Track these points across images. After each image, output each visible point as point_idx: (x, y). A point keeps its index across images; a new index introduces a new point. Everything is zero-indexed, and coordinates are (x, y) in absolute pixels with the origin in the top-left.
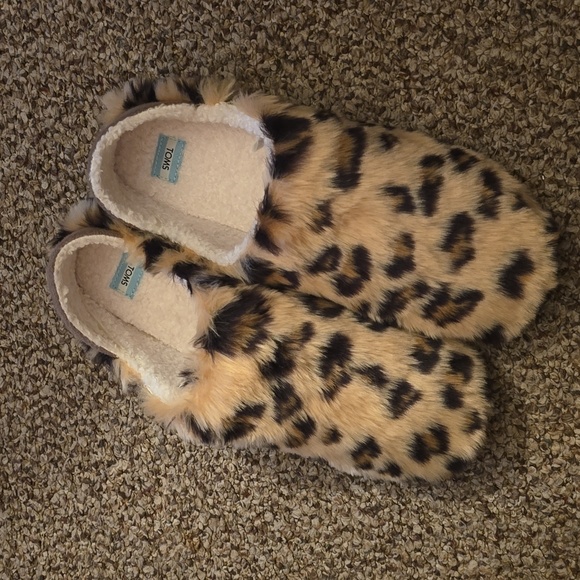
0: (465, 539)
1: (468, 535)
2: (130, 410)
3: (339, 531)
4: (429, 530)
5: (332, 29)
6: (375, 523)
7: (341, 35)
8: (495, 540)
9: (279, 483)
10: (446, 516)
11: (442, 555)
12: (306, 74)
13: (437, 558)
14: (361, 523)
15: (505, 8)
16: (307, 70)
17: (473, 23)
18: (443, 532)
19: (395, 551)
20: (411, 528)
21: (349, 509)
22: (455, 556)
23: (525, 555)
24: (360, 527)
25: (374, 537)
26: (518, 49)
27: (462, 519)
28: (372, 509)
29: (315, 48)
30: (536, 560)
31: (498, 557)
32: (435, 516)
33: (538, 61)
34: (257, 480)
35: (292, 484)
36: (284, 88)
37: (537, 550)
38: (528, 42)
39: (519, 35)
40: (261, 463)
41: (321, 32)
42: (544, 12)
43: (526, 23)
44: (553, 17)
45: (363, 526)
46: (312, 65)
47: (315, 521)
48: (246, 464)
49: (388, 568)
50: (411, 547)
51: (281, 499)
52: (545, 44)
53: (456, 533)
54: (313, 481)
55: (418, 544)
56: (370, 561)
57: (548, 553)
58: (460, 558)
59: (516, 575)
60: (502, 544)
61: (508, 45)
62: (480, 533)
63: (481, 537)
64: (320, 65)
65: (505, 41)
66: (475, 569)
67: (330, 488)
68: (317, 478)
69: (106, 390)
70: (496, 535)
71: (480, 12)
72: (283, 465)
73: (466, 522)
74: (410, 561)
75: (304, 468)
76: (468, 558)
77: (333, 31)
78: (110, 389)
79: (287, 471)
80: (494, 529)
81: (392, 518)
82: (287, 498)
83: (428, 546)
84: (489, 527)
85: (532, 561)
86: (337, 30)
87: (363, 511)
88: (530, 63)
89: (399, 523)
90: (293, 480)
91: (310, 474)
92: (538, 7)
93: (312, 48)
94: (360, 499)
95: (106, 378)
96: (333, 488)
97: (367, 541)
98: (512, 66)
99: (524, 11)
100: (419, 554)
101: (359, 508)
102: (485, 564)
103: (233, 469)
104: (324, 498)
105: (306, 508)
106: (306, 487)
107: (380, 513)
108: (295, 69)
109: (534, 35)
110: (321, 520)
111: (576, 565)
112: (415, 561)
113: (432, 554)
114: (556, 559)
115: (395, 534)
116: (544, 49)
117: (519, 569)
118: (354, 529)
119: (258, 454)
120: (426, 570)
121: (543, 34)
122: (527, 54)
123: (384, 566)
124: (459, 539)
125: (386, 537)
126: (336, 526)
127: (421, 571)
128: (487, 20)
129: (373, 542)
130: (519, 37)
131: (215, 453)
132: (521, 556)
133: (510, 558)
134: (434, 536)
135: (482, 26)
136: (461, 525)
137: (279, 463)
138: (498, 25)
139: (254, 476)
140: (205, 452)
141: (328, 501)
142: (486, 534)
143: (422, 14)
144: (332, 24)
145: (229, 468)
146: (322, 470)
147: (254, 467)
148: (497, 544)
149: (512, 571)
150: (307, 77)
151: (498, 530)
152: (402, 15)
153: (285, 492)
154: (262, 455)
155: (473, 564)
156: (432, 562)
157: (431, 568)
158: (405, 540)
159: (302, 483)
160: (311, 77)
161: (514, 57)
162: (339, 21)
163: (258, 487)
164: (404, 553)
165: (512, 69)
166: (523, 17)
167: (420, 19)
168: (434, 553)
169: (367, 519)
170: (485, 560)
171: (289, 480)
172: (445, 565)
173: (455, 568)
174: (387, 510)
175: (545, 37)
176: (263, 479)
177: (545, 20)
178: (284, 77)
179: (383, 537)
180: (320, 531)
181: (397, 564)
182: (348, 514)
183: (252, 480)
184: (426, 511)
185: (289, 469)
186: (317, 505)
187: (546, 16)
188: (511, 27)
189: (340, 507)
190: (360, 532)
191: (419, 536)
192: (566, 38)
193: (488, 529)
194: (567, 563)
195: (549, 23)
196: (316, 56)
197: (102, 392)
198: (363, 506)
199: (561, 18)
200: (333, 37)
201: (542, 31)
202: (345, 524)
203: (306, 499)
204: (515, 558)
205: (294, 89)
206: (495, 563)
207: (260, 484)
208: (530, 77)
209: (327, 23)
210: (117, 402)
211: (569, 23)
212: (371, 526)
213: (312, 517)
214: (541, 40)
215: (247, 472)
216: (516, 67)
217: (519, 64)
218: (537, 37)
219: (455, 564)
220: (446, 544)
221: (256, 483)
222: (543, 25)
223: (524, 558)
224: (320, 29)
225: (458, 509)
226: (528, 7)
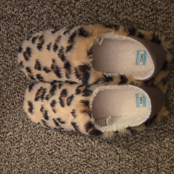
0: (110, 160)
1: (111, 159)
2: (13, 117)
3: (74, 156)
4: (100, 157)
5: (76, 6)
6: (84, 154)
7: (79, 8)
8: (119, 161)
9: (57, 141)
10: (105, 153)
11: (103, 164)
12: (68, 19)
13: (102, 165)
14: (80, 154)
15: (129, 3)
16: (68, 18)
17: (119, 7)
18: (104, 158)
19: (90, 162)
20: (95, 156)
21: (77, 150)
22: (107, 165)
23: (127, 165)
24: (80, 155)
25: (84, 158)
26: (132, 16)
27: (109, 154)
28: (84, 150)
29: (71, 11)
30: (130, 167)
31: (119, 166)
32: (102, 153)
33: (138, 20)
34: (51, 140)
35: (61, 142)
36: (61, 23)
37: (130, 164)
38: (135, 14)
39: (133, 12)
40: (52, 135)
41: (73, 7)
42: (140, 5)
43: (135, 8)
44: (143, 7)
45: (81, 155)
46: (70, 17)
47: (67, 153)
48: (47, 135)
49: (88, 167)
50: (94, 162)
51: (57, 146)
52: (140, 15)
53: (108, 158)
54: (67, 141)
55: (96, 161)
56: (83, 165)
57: (134, 165)
58: (108, 165)
59: (124, 171)
60: (121, 162)
61: (129, 15)
62: (115, 158)
63: (115, 160)
64: (72, 17)
65: (128, 13)
66: (112, 169)
67: (72, 143)
68: (68, 140)
69: (6, 111)
70: (119, 160)
71: (121, 4)
72: (58, 136)
73: (110, 155)
74: (94, 165)
75: (64, 137)
76: (111, 165)
77: (76, 7)
79: (59, 138)
80: (118, 158)
81: (89, 153)
82: (59, 146)
83: (99, 161)
84: (117, 157)
85: (129, 167)
86: (78, 6)
87: (81, 151)
88: (135, 21)
89: (91, 155)
90: (61, 141)
91: (66, 139)
92: (139, 4)
93: (70, 11)
94: (80, 147)
95: (6, 107)
96: (73, 143)
97: (82, 159)
98: (130, 21)
99: (134, 5)
100: (97, 163)
101: (80, 150)
102: (115, 167)
103: (44, 136)
104: (70, 146)
105: (64, 149)
106: (65, 143)
107: (86, 151)
108: (65, 17)
109: (137, 12)
110: (69, 152)
111: (141, 169)
112: (96, 166)
113: (100, 164)
114: (136, 167)
115: (90, 157)
116: (140, 17)
117: (125, 170)
118: (78, 156)
119: (51, 132)
120: (99, 168)
121: (140, 12)
122: (135, 18)
123: (86, 166)
124: (108, 160)
125: (87, 158)
126: (73, 154)
127: (97, 168)
128: (123, 7)
129: (84, 160)
130: (133, 13)
131: (38, 131)
132: (126, 166)
133: (123, 166)
134: (101, 159)
135: (122, 8)
136: (109, 156)
137: (57, 135)
138: (126, 8)
139: (49, 139)
140: (35, 131)
141: (71, 147)
142: (116, 159)
143: (104, 3)
144: (76, 4)
145: (42, 136)
146: (69, 138)
147: (50, 136)
148: (119, 162)
149: (123, 170)
150: (68, 20)
151: (120, 158)
152: (97, 3)
153: (59, 144)
154: (52, 133)
155: (112, 167)
156: (100, 166)
157: (100, 168)
158: (93, 159)
159: (64, 141)
160: (69, 20)
161: (131, 18)
162: (78, 4)
163: (51, 142)
164: (92, 163)
165: (130, 22)
166: (134, 7)
167: (103, 5)
168: (101, 163)
169: (82, 153)
170: (116, 166)
171: (60, 140)
172: (104, 167)
173: (107, 168)
174: (88, 151)
175: (140, 13)
176: (52, 140)
177: (141, 8)
178: (61, 20)
179: (86, 158)
180: (68, 155)
181: (90, 166)
182: (77, 151)
183: (49, 140)
184: (99, 151)
185: (60, 137)
186: (68, 148)
187: (141, 7)
188: (130, 9)
189: (74, 149)
190: (80, 156)
191: (97, 159)
192: (147, 14)
193: (117, 158)
194: (139, 168)
195: (142, 9)
196: (71, 14)
197: (5, 111)
198: (81, 149)
199: (145, 7)
200: (77, 8)
201: (140, 11)
202: (76, 154)
203: (64, 146)
204: (124, 166)
205: (64, 23)
206: (118, 167)
207: (51, 141)
208: (135, 25)
209: (75, 4)
210: (9, 115)
211: (148, 9)
212: (83, 155)
213: (66, 151)
214: (139, 14)
215: (48, 137)
216: (131, 22)
217: (132, 21)
218: (138, 13)
219: (107, 167)
220: (104, 161)
221: (50, 141)
222: (140, 9)
223: (127, 166)
224: (73, 6)
225: (109, 151)
226: (136, 3)
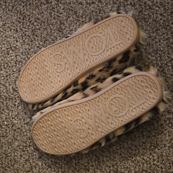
0: (21, 116)
1: (23, 116)
2: (2, 14)
3: (4, 85)
4: (18, 106)
5: (127, 7)
6: (12, 93)
7: (127, 10)
8: (26, 123)
9: (7, 63)
10: (24, 108)
11: (14, 113)
12: (113, 7)
13: (13, 112)
14: (9, 89)
15: (155, 46)
16: (114, 7)
17: (147, 40)
18: (20, 110)
19: (8, 102)
20: (16, 102)
21: (11, 84)
22: (16, 116)
23: (26, 132)
24: (8, 90)
25: (8, 94)
26: (147, 55)
27: (26, 112)
28: (14, 90)
29: (120, 6)
30: (27, 135)
31: (22, 126)
32: (22, 106)
33: (146, 62)
34: (4, 57)
35: (8, 67)
36: (106, 4)
37: (29, 134)
38: (150, 56)
39: (150, 53)
40: (9, 56)
41: (125, 5)
42: (159, 56)
43: (154, 53)
44: (159, 59)
45: (9, 90)
46: (115, 7)
47: (3, 78)
48: (6, 52)
49: (2, 102)
50: (11, 105)
51: (3, 66)
52: (151, 61)
53: (21, 113)
54: (13, 71)
55: (13, 106)
56: (1, 97)
57: (30, 137)
58: (16, 118)
59: (20, 133)
60: (25, 125)
61: (146, 52)
62: (25, 119)
63: (24, 119)
64: (117, 9)
65: (147, 51)
66: (15, 123)
67: (13, 76)
68: (14, 72)
69: (3, 5)
70: (27, 123)
71: (151, 41)
72: (12, 62)
73: (25, 114)
74: (7, 106)
75: (14, 67)
76: (17, 119)
77: (126, 7)
78: (4, 6)
79: (11, 63)
81: (15, 96)
82: (4, 68)
83: (14, 108)
84: (28, 120)
85: (26, 134)
86: (127, 8)
88: (145, 60)
89: (15, 98)
90: (10, 66)
91: (14, 69)
92: (159, 53)
93: (119, 5)
94: (15, 85)
95: (6, 3)
96: (14, 77)
97: (6, 93)
98: (142, 56)
99: (156, 51)
100: (11, 107)
101: (13, 86)
102: (18, 124)
103: (3, 50)
104: (10, 77)
105: (5, 74)
106: (10, 71)
107: (15, 92)
108: (112, 3)
109: (152, 57)
110: (4, 79)
111: (31, 145)
112: (8, 108)
113: (13, 110)
114: (30, 139)
115: (12, 99)
117: (22, 133)
118: (7, 88)
119: (10, 54)
120: (8, 112)
121: (154, 59)
122: (147, 58)
123: (2, 101)
124: (20, 115)
125: (10, 97)
126: (5, 84)
127: (7, 110)
128: (150, 43)
129: (7, 95)
130: (150, 54)
131: (4, 43)
132: (25, 131)
133: (23, 129)
134: (17, 108)
135: (148, 43)
137: (12, 60)
138: (150, 47)
139: (4, 56)
140: (3, 40)
141: (10, 78)
142: (25, 120)
143: (143, 27)
144: (128, 6)
145: (3, 49)
146: (16, 72)
147: (7, 55)
148: (25, 124)
149: (20, 131)
150: (112, 8)
151: (28, 122)
152: (140, 22)
153: (5, 66)
154: (11, 55)
155: (16, 122)
156: (11, 112)
157: (9, 112)
158: (12, 102)
159: (10, 69)
160: (112, 9)
161: (144, 55)
162: (130, 7)
163: (2, 59)
164: (9, 104)
165: (141, 57)
166: (155, 52)
167: (141, 27)
168: (13, 111)
169: (11, 90)
170: (19, 124)
171: (9, 65)
172: (12, 115)
173: (13, 118)
174: (17, 93)
175: (153, 60)
176: (5, 59)
177: (157, 57)
178: (109, 2)
179: (9, 97)
180: (1, 80)
181: (5, 104)
182: (10, 85)
183: (3, 56)
184: (22, 103)
185: (12, 64)
186: (7, 76)
187: (158, 57)
188: (151, 50)
189: (10, 82)
190: (7, 90)
191: (15, 105)
192: (155, 65)
193: (27, 120)
194: (30, 143)
195: (157, 59)
196: (118, 7)
198: (14, 87)
199: (160, 61)
200: (125, 8)
201: (154, 58)
202: (7, 86)
203: (7, 72)
204: (24, 130)
205: (107, 6)
206: (20, 126)
207: (3, 59)
208: (142, 62)
209: (128, 5)
210: (2, 10)
211: (159, 63)
212: (10, 92)
213: (3, 76)
214: (152, 59)
215: (4, 54)
216: (142, 57)
217: (143, 57)
218: (152, 58)
219: (14, 117)
220: (17, 112)
221: (3, 58)
222: (155, 57)
223: (25, 132)
224: (125, 4)
225: (28, 110)
226: (158, 51)
